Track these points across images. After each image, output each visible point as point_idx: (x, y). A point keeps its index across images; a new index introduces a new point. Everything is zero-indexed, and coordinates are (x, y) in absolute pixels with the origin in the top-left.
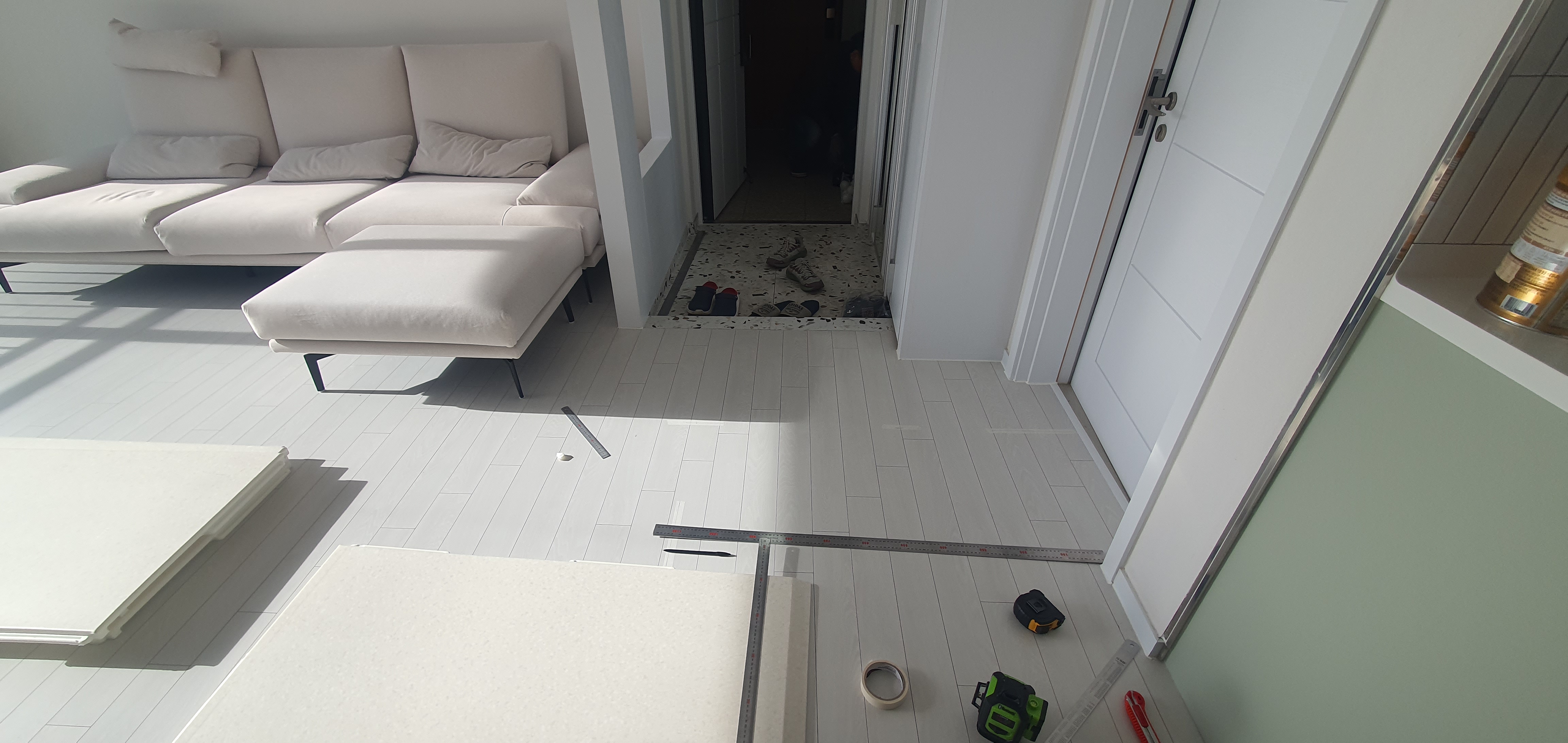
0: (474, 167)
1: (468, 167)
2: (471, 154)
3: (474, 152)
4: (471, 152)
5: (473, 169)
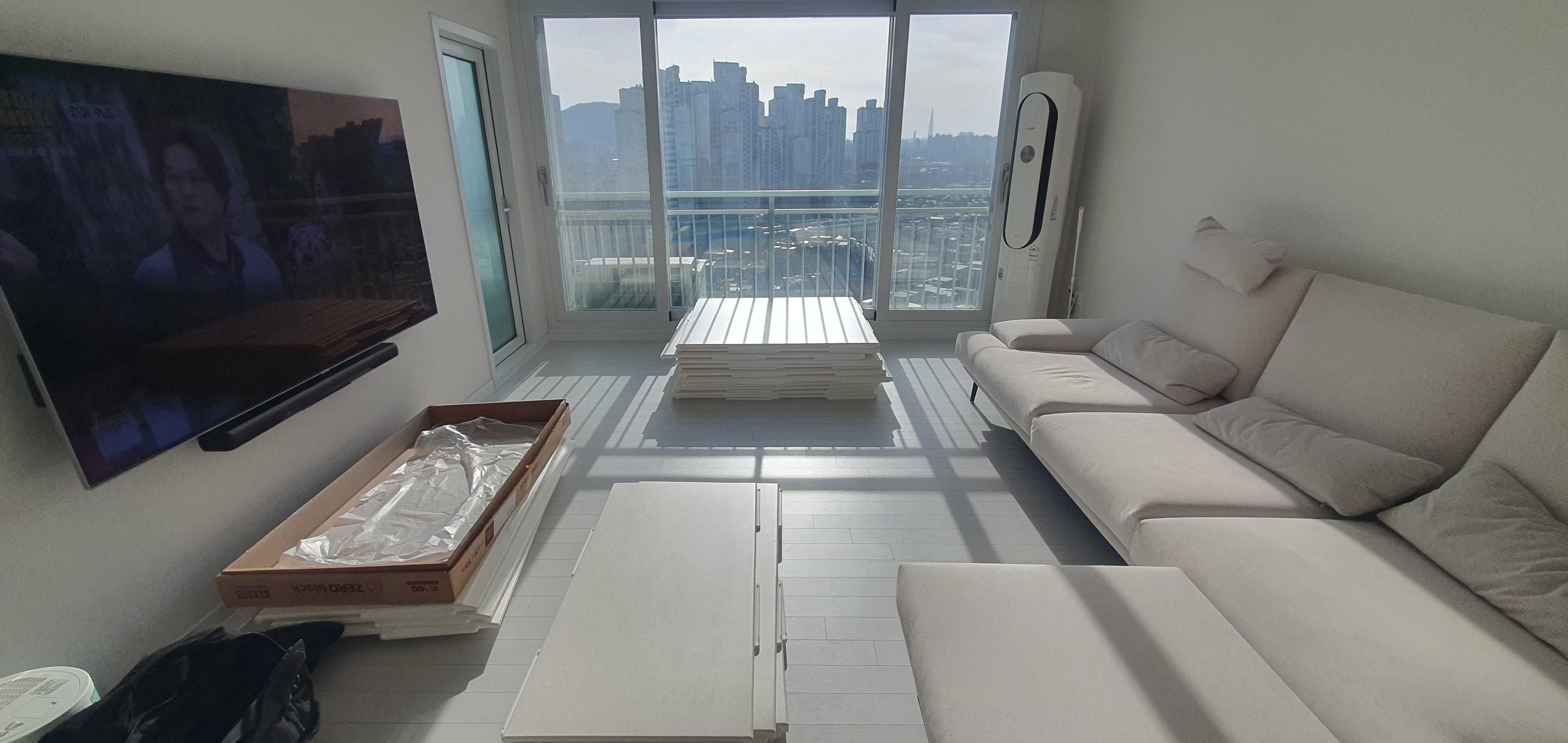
0: (1505, 593)
1: (1493, 585)
2: (1527, 568)
3: (1533, 570)
4: (1529, 565)
5: (1501, 594)
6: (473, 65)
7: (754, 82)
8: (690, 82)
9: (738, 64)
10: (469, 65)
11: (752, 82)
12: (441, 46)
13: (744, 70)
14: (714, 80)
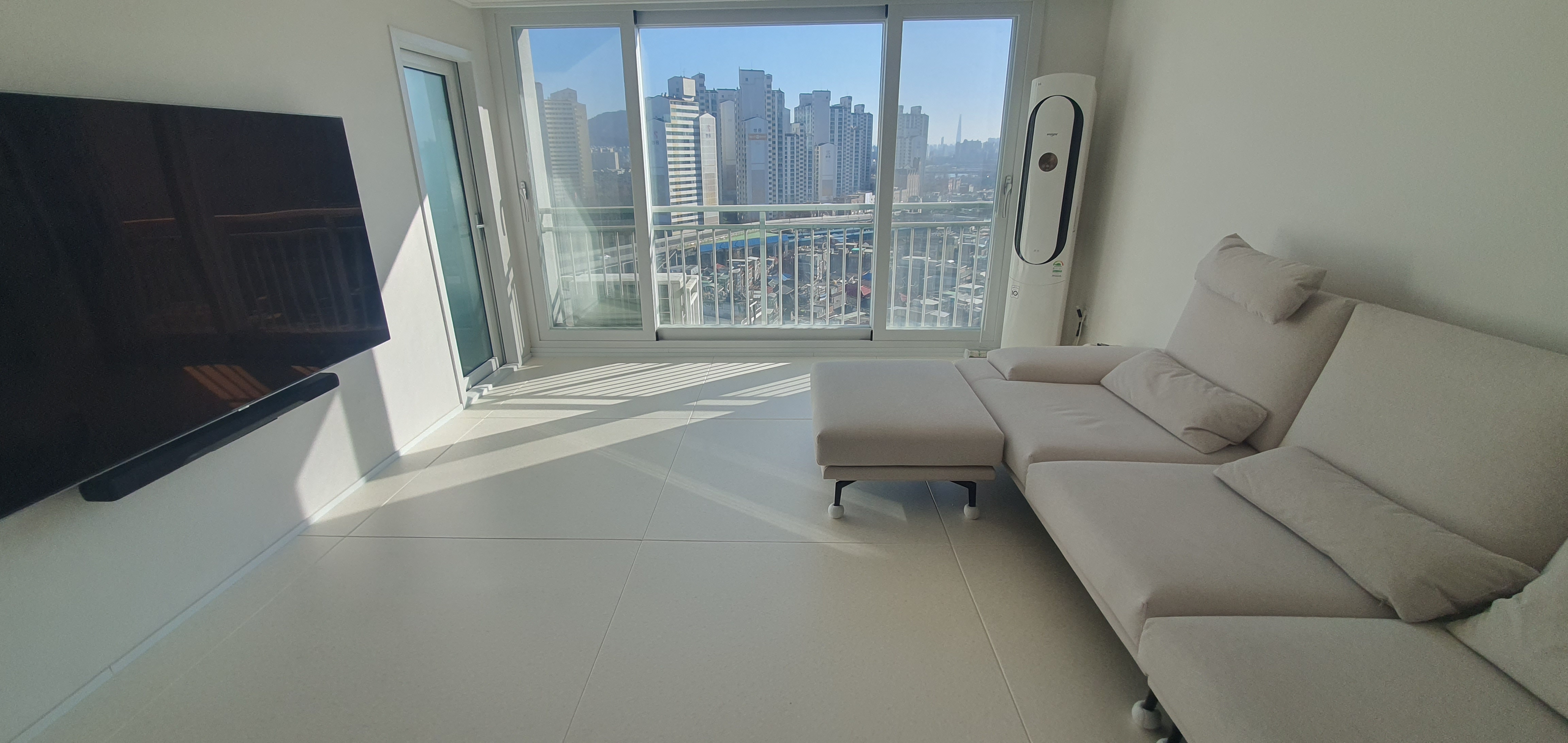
6: (443, 78)
7: (779, 89)
8: (716, 90)
9: (764, 71)
10: (439, 78)
11: (778, 89)
12: (402, 59)
13: (770, 77)
14: (739, 88)
